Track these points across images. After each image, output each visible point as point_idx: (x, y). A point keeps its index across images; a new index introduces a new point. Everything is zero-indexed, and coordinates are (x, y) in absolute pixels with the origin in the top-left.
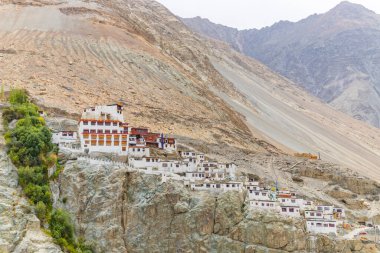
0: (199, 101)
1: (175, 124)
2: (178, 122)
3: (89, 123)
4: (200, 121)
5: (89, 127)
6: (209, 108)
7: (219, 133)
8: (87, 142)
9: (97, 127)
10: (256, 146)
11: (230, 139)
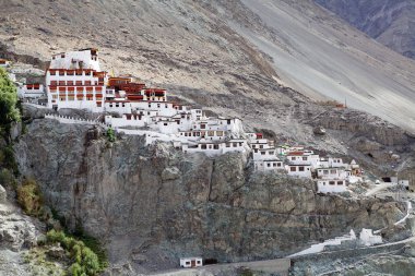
0: (210, 40)
1: (176, 70)
2: (178, 67)
3: (57, 73)
4: (210, 65)
5: (57, 77)
6: (223, 48)
7: (232, 79)
8: (55, 97)
9: (66, 78)
10: (279, 94)
11: (246, 88)
